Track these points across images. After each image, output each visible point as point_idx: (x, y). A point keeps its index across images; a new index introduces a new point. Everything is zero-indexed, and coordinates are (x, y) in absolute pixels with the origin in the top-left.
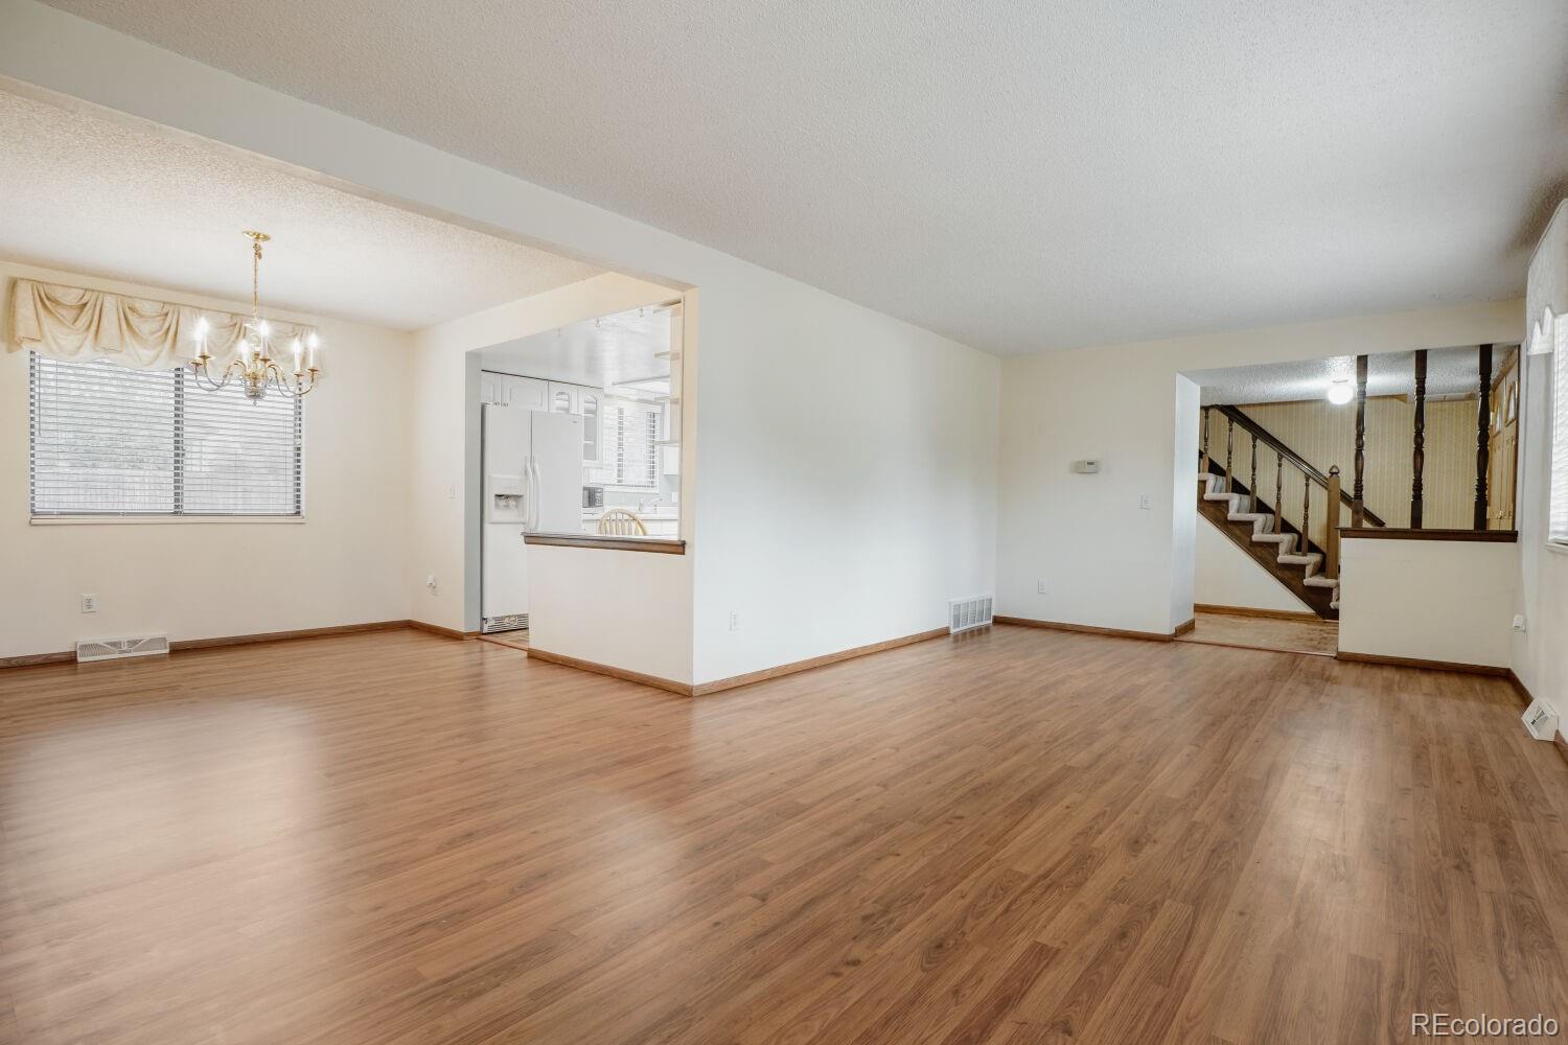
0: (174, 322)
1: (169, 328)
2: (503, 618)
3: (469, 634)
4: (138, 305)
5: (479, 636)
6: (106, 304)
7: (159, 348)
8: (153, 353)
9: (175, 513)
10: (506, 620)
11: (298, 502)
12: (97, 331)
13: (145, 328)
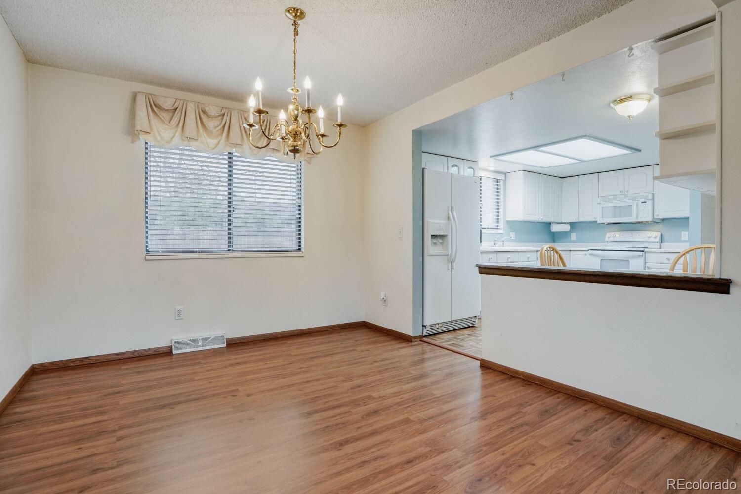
0: (228, 121)
1: (225, 124)
2: (434, 325)
3: (416, 338)
4: (207, 109)
5: (421, 338)
6: (189, 108)
7: (220, 138)
8: (216, 141)
9: (229, 251)
10: (437, 326)
11: (300, 242)
12: (183, 127)
13: (211, 124)
